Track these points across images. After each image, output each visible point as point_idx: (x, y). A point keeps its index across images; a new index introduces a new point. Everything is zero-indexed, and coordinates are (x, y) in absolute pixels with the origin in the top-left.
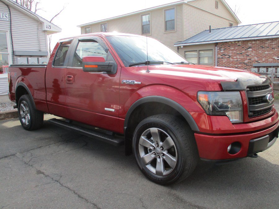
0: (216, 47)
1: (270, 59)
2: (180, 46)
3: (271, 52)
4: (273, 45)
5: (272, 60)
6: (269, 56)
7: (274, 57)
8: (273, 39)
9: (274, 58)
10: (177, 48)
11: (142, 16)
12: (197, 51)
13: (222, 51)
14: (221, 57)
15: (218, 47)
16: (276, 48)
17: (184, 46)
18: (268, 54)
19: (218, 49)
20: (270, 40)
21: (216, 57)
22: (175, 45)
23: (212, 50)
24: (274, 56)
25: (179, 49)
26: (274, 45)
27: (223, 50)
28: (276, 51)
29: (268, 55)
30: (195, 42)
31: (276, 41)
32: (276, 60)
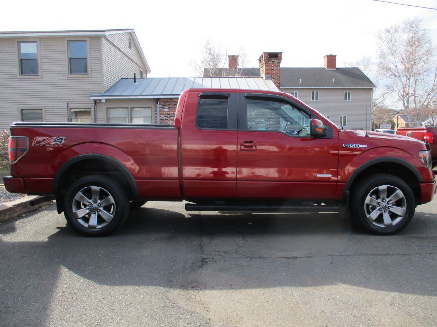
0: (158, 105)
2: (100, 100)
10: (93, 102)
11: (19, 42)
12: (127, 108)
13: (165, 110)
14: (165, 118)
15: (160, 104)
17: (107, 100)
19: (160, 107)
21: (159, 118)
22: (91, 98)
23: (151, 107)
25: (97, 104)
27: (167, 109)
30: (126, 96)
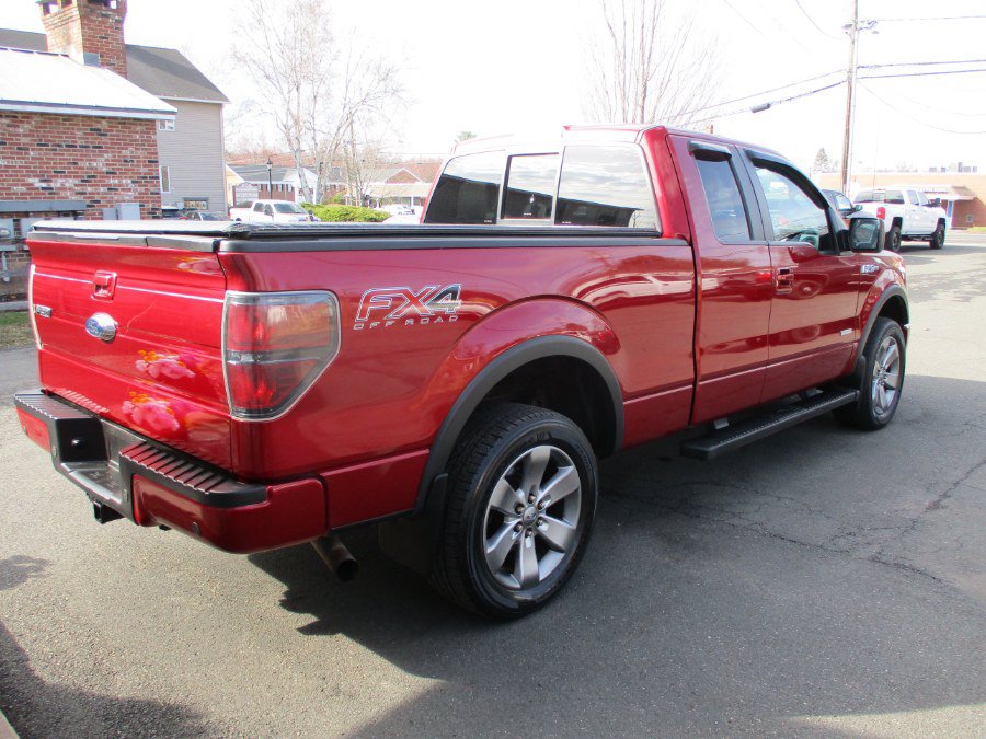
1: (16, 185)
3: (18, 163)
4: (19, 135)
5: (24, 189)
6: (11, 176)
7: (31, 180)
8: (18, 115)
9: (32, 184)
16: (33, 149)
18: (6, 166)
20: (7, 117)
24: (29, 176)
26: (24, 135)
28: (32, 158)
29: (7, 171)
31: (29, 123)
32: (37, 189)
